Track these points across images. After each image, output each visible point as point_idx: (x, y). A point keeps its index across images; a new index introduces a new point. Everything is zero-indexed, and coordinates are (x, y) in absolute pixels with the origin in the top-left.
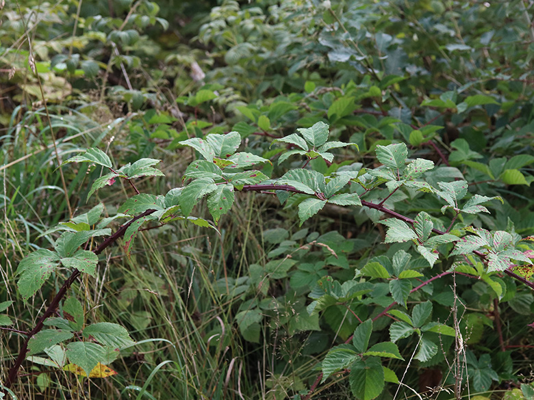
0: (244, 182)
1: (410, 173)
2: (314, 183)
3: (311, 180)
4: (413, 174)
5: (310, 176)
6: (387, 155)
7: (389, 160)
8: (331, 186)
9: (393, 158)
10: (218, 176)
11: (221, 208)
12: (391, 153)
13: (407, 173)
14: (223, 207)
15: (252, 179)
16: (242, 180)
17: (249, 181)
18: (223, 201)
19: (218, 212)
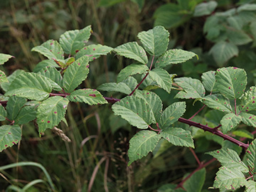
0: (82, 100)
1: (247, 103)
2: (149, 115)
3: (146, 112)
4: (250, 105)
5: (146, 108)
6: (226, 83)
7: (227, 89)
8: (166, 116)
9: (232, 87)
10: (59, 87)
11: (49, 122)
12: (230, 80)
13: (245, 103)
14: (51, 121)
15: (91, 99)
16: (81, 97)
17: (87, 99)
18: (53, 116)
19: (45, 124)
